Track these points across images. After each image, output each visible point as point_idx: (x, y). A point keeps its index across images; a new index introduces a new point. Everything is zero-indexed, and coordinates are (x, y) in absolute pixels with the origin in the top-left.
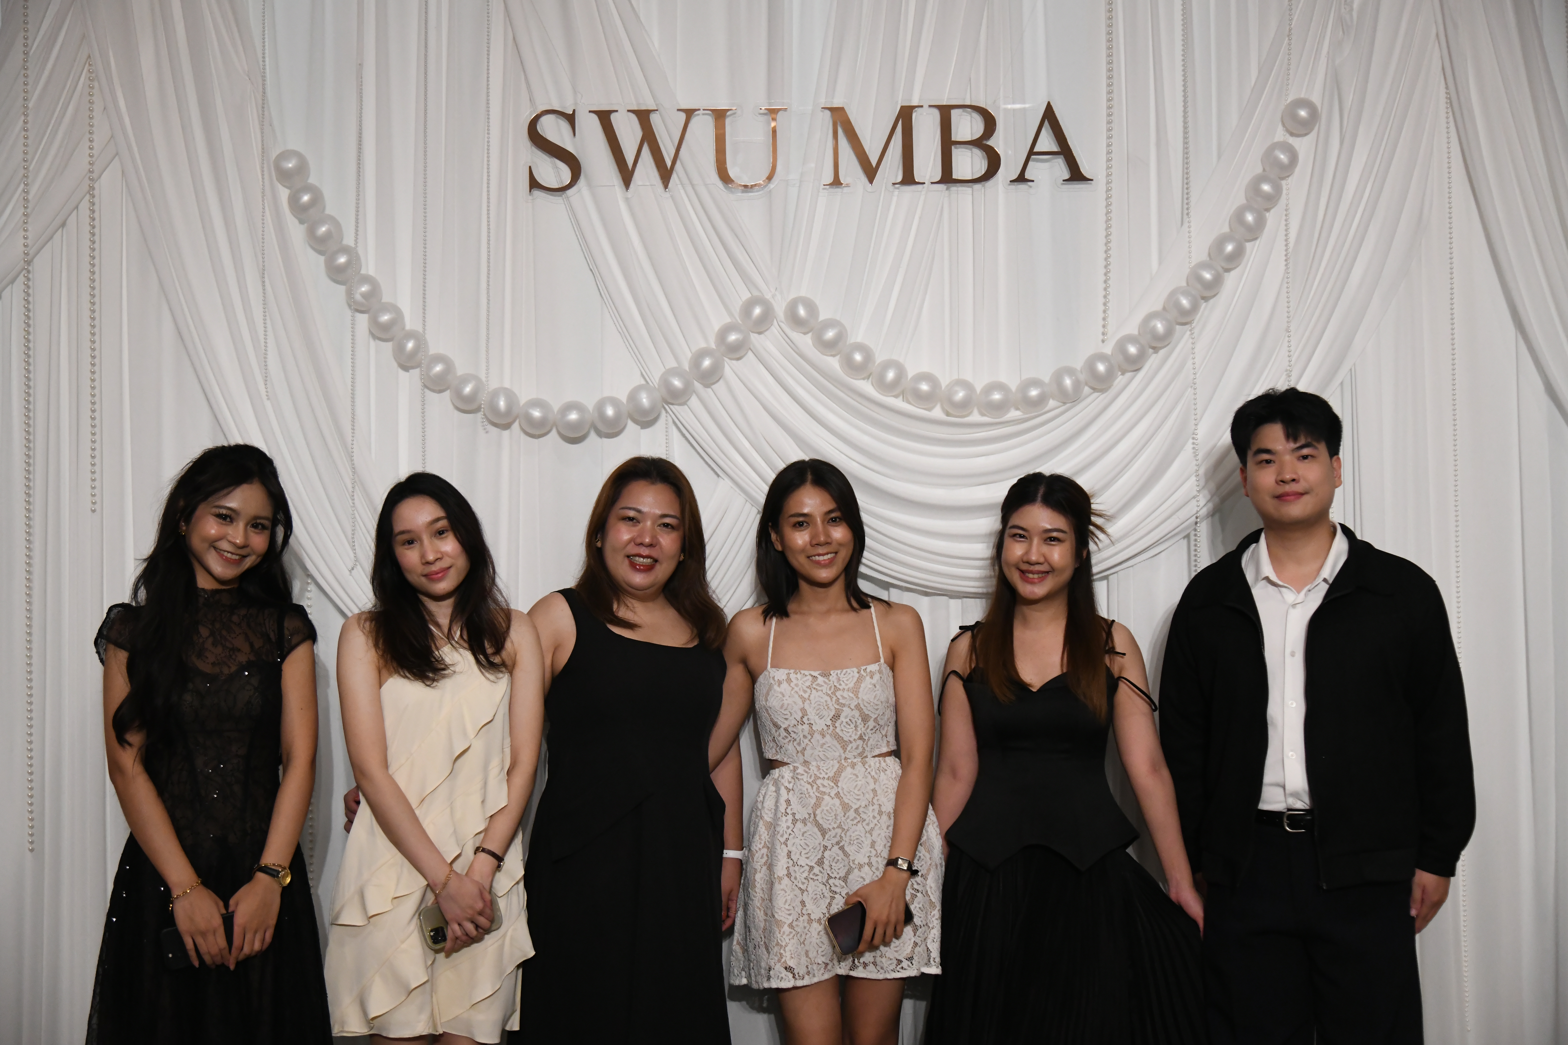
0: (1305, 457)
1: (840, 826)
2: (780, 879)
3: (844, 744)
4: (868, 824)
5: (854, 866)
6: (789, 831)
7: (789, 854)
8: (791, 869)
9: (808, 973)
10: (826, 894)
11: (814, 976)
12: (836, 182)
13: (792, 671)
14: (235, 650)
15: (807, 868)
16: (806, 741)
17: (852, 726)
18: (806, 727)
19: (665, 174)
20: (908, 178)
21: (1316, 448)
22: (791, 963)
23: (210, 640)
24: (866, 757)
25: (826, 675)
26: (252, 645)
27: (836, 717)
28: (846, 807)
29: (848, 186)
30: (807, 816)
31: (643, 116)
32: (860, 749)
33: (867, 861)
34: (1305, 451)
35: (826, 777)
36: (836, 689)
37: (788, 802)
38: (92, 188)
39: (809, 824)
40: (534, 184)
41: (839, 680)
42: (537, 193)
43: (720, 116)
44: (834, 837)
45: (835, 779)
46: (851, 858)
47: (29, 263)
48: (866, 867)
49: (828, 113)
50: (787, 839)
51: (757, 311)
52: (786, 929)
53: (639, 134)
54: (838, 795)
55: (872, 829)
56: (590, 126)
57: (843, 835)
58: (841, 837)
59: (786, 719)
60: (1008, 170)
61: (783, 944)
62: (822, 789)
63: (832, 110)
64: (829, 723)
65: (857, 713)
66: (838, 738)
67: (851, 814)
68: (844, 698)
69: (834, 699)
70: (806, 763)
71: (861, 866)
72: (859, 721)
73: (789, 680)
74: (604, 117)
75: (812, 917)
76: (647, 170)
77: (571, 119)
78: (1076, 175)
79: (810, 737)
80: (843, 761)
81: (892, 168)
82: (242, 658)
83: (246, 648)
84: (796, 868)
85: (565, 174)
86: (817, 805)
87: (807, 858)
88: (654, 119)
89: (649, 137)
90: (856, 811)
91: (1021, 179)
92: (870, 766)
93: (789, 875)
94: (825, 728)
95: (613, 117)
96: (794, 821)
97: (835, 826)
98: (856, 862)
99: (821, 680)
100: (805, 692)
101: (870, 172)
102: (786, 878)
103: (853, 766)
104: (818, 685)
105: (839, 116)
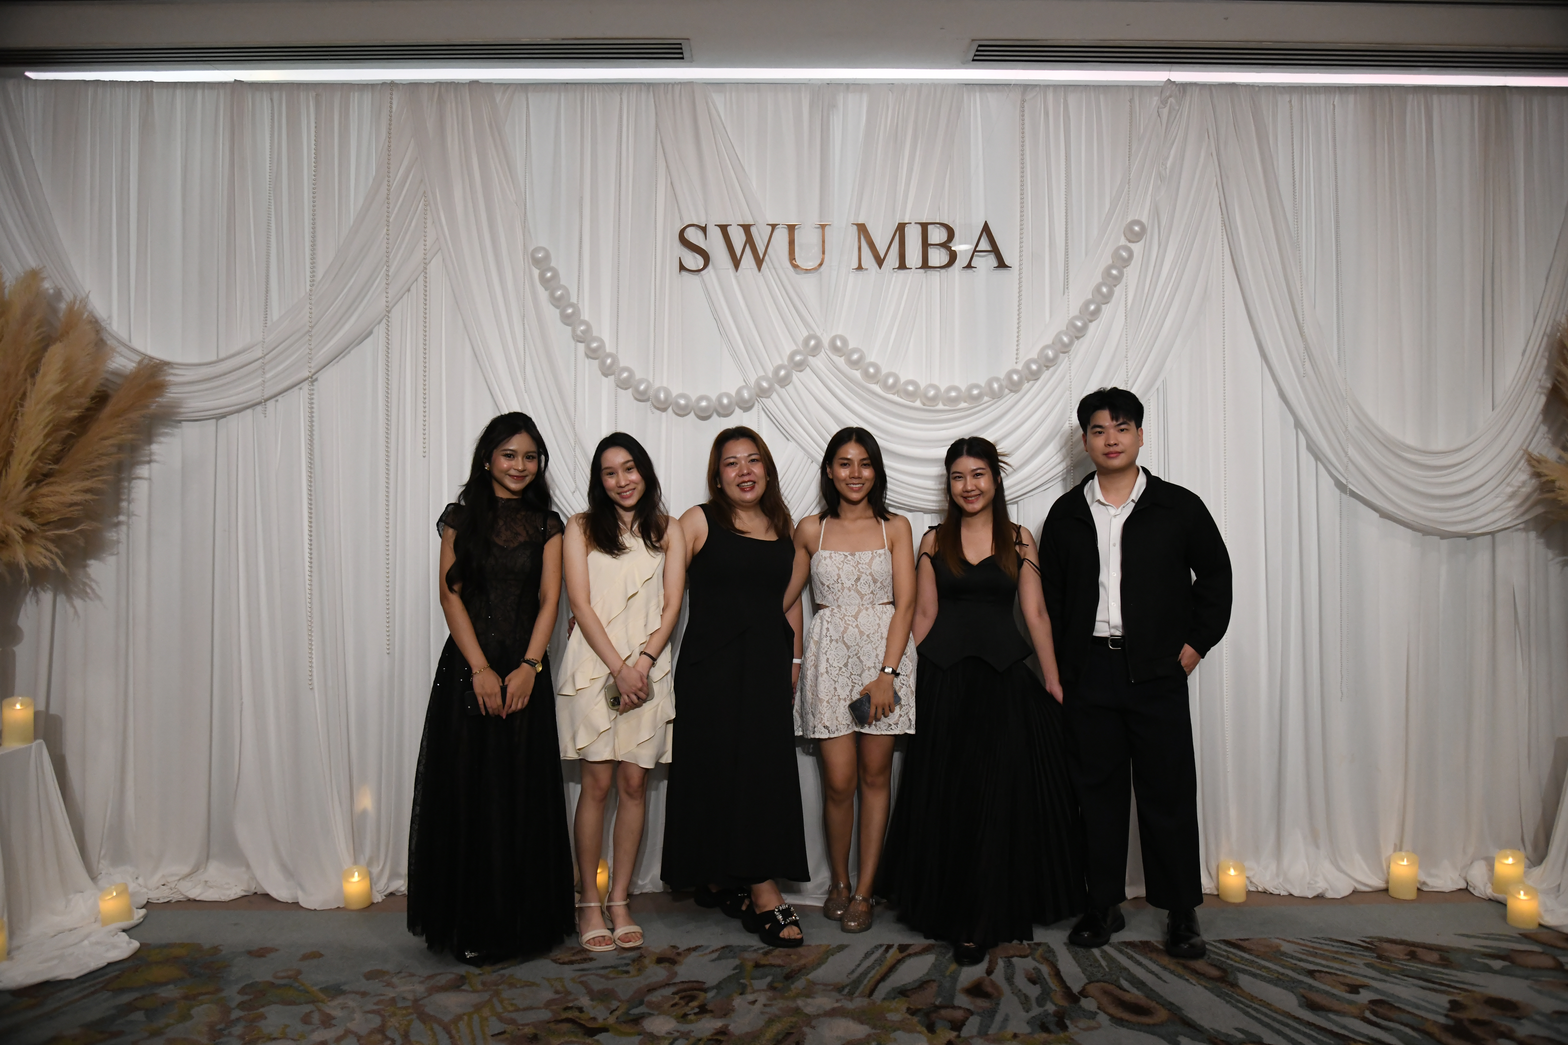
0: (1122, 430)
1: (857, 645)
2: (822, 674)
3: (862, 596)
4: (874, 644)
5: (865, 668)
6: (828, 646)
7: (828, 660)
8: (829, 668)
9: (837, 730)
10: (849, 684)
11: (841, 731)
12: (860, 268)
13: (833, 552)
14: (518, 534)
15: (838, 668)
16: (840, 593)
17: (867, 585)
18: (840, 585)
19: (759, 262)
20: (902, 266)
21: (1129, 424)
22: (827, 724)
24: (875, 604)
25: (853, 555)
26: (527, 532)
27: (858, 579)
28: (861, 633)
29: (867, 269)
30: (838, 638)
31: (747, 228)
32: (871, 600)
33: (873, 665)
34: (1123, 427)
35: (851, 615)
36: (859, 563)
37: (828, 629)
38: (425, 268)
39: (839, 642)
40: (682, 268)
41: (860, 558)
42: (684, 273)
43: (791, 228)
44: (855, 650)
45: (856, 617)
46: (864, 664)
47: (389, 312)
48: (873, 669)
49: (855, 227)
50: (826, 651)
51: (812, 343)
52: (825, 704)
53: (744, 238)
54: (857, 626)
55: (877, 647)
56: (715, 234)
58: (858, 651)
59: (828, 580)
60: (961, 261)
61: (823, 713)
62: (848, 622)
63: (857, 225)
64: (854, 583)
65: (870, 578)
66: (858, 592)
67: (865, 637)
68: (863, 568)
69: (857, 569)
70: (839, 606)
71: (869, 668)
72: (872, 583)
73: (831, 557)
74: (724, 229)
75: (841, 697)
76: (748, 260)
77: (704, 229)
78: (1002, 265)
79: (841, 591)
80: (861, 606)
81: (892, 259)
82: (522, 539)
83: (524, 533)
84: (832, 668)
85: (701, 262)
86: (844, 632)
87: (838, 662)
88: (753, 230)
89: (750, 240)
90: (868, 636)
91: (969, 266)
92: (877, 610)
93: (827, 672)
94: (851, 586)
95: (729, 228)
96: (831, 641)
97: (855, 644)
98: (867, 666)
99: (849, 557)
100: (840, 564)
101: (880, 262)
102: (825, 674)
103: (867, 609)
104: (848, 560)
105: (862, 229)
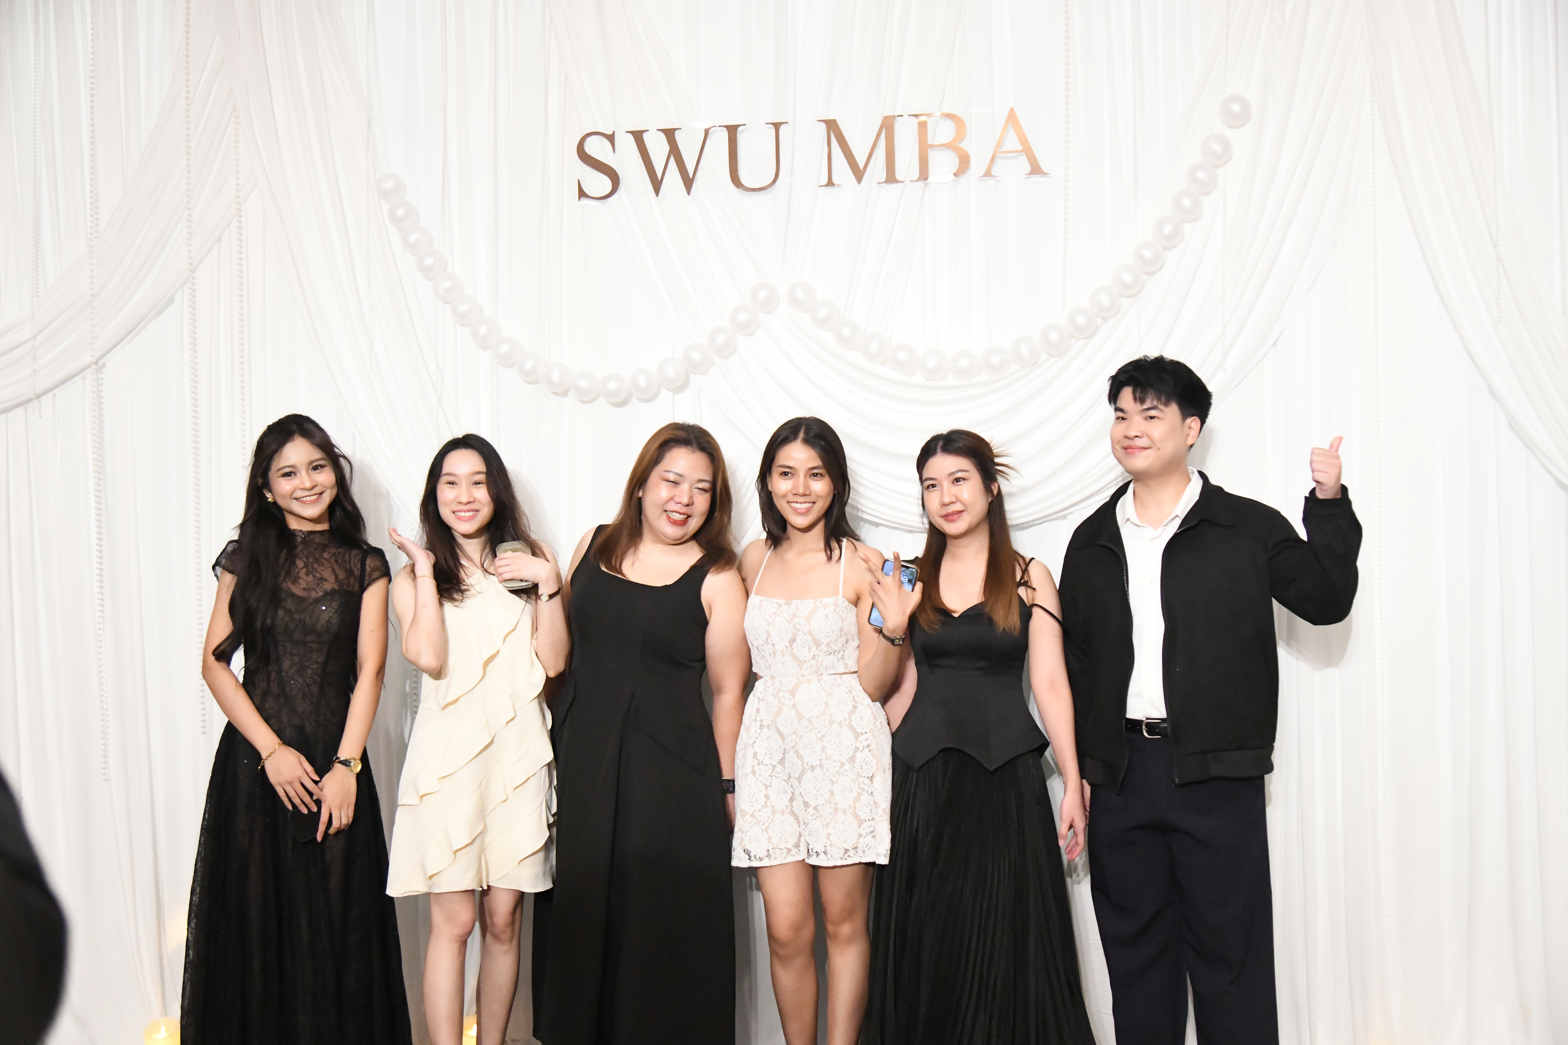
0: (1152, 418)
1: (795, 733)
3: (801, 663)
4: (819, 732)
6: (757, 735)
7: (755, 755)
8: (756, 768)
9: (768, 856)
10: (787, 790)
11: (775, 858)
12: (830, 183)
13: (765, 598)
14: (322, 579)
15: (771, 767)
16: (771, 659)
17: (807, 648)
18: (770, 646)
19: (688, 182)
20: (891, 178)
21: (1161, 410)
22: (749, 847)
23: (304, 570)
24: (822, 674)
25: (788, 604)
26: (336, 576)
27: (792, 641)
28: (800, 717)
29: (839, 185)
30: (771, 723)
31: (670, 134)
32: (814, 669)
33: (818, 763)
34: (1153, 413)
35: (786, 690)
36: (795, 616)
37: (758, 710)
38: (240, 210)
39: (772, 729)
40: (582, 194)
41: (797, 608)
42: (585, 201)
43: (732, 130)
44: (791, 742)
45: (793, 693)
46: (805, 761)
47: (193, 271)
48: (818, 768)
49: (823, 125)
50: (755, 742)
51: (763, 295)
52: (748, 817)
53: (667, 148)
54: (794, 705)
55: (823, 736)
56: (626, 143)
57: (797, 740)
58: (796, 742)
60: (977, 166)
61: (745, 830)
62: (782, 700)
63: (826, 122)
64: (788, 644)
65: (809, 638)
66: (795, 658)
67: (805, 722)
68: (799, 624)
69: (792, 624)
70: (773, 677)
71: (813, 768)
72: (812, 645)
73: (760, 607)
74: (638, 136)
75: (776, 808)
76: (673, 179)
77: (611, 138)
78: (1036, 170)
79: (773, 655)
80: (800, 678)
81: (877, 170)
82: (328, 586)
83: (332, 578)
84: (762, 766)
85: (606, 184)
86: (777, 714)
87: (771, 758)
88: (678, 136)
89: (675, 151)
90: (809, 720)
91: (988, 174)
92: (825, 682)
93: (754, 772)
94: (785, 649)
95: (645, 135)
96: (761, 727)
97: (791, 732)
98: (810, 764)
99: (784, 607)
100: (770, 616)
101: (859, 174)
102: (751, 774)
103: (809, 681)
104: (781, 611)
105: (832, 126)
